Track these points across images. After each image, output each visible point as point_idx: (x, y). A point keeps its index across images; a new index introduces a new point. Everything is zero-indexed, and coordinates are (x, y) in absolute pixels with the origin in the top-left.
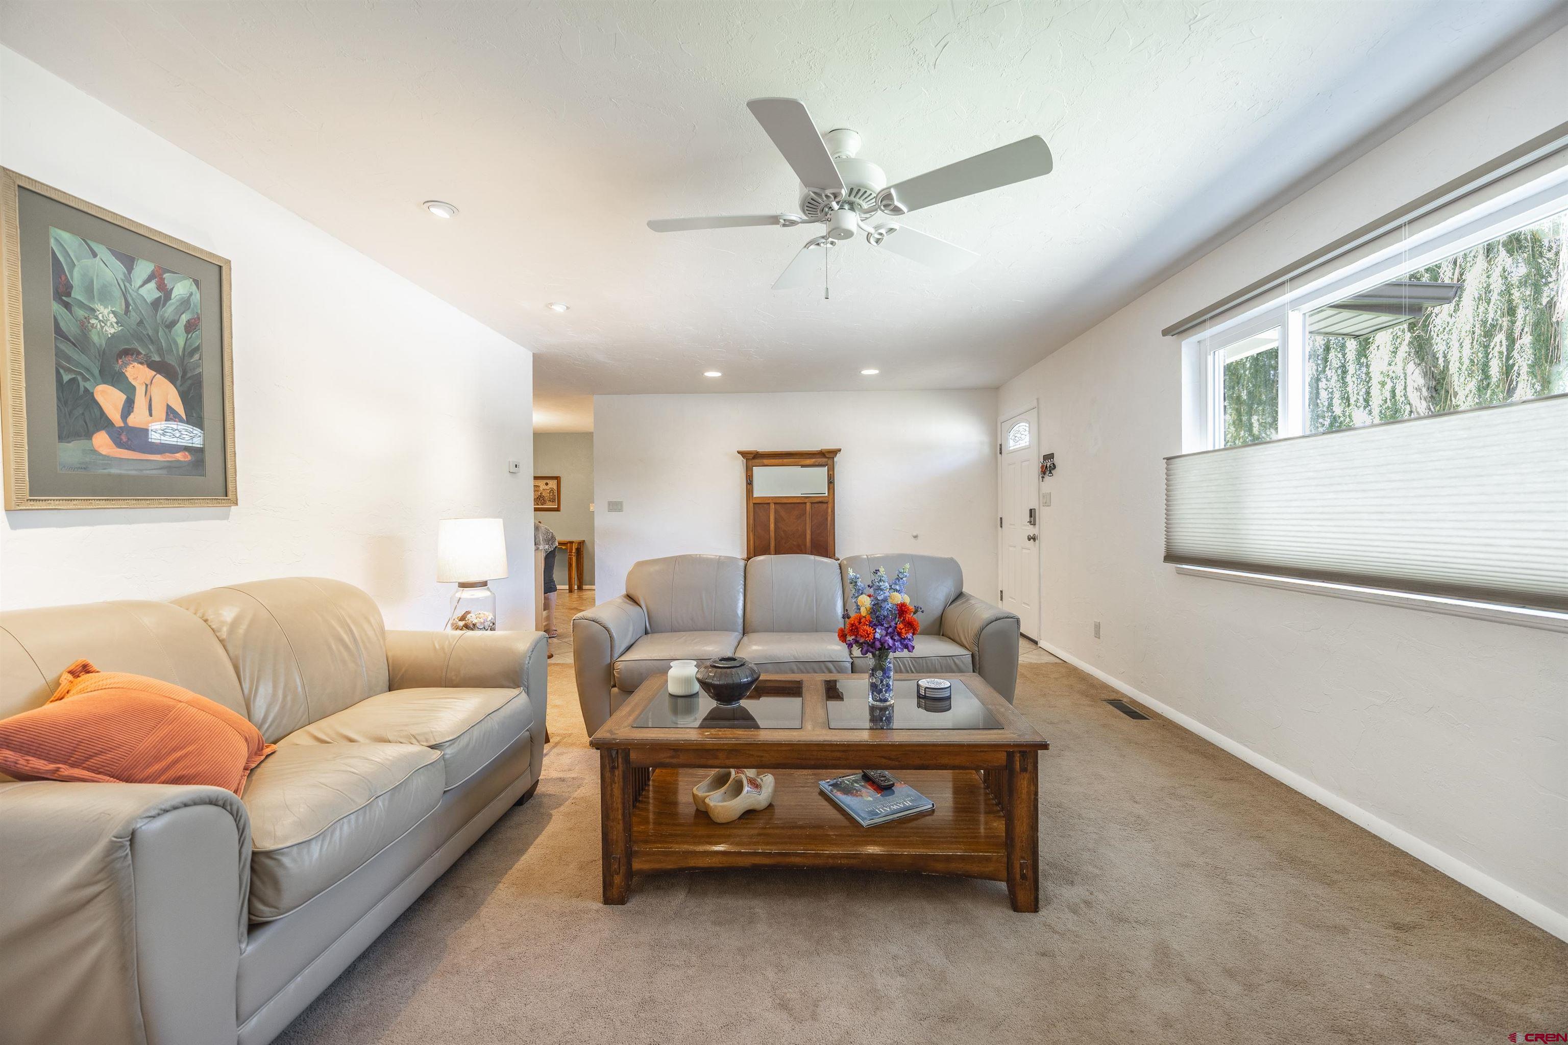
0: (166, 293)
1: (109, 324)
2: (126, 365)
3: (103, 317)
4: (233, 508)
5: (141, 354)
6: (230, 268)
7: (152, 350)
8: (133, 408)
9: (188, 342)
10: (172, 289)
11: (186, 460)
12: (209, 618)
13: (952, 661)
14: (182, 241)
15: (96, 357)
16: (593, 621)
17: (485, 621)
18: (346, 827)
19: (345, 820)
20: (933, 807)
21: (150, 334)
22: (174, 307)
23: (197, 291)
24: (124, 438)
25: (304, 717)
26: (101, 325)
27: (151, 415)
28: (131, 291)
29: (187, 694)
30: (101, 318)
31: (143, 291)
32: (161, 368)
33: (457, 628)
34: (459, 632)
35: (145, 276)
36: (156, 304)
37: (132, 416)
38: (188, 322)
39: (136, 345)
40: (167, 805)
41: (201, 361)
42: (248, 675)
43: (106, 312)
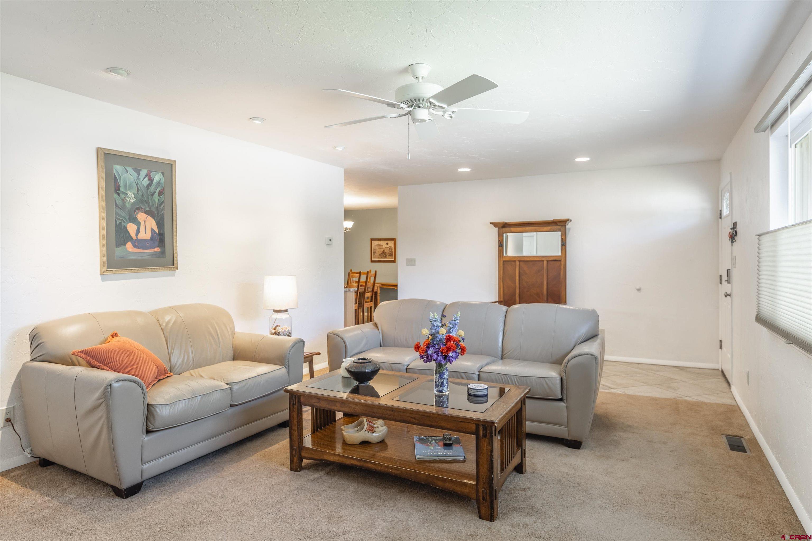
0: (151, 180)
1: (132, 198)
2: (137, 214)
3: (130, 196)
4: (177, 271)
5: (143, 208)
6: (176, 164)
7: (146, 206)
8: (139, 231)
9: (159, 200)
10: (153, 179)
11: (158, 251)
12: (159, 320)
13: (544, 381)
14: (157, 158)
15: (127, 213)
16: (337, 335)
17: (285, 331)
18: (181, 405)
19: (181, 402)
20: (465, 458)
21: (146, 200)
22: (154, 186)
23: (163, 177)
24: (136, 244)
25: (192, 367)
26: (129, 199)
27: (146, 233)
28: (139, 183)
29: (141, 347)
30: (129, 197)
31: (143, 183)
32: (149, 213)
33: (272, 334)
34: (272, 336)
35: (144, 176)
36: (148, 186)
37: (139, 234)
38: (159, 191)
39: (141, 205)
40: (120, 379)
41: (164, 207)
42: (170, 344)
43: (131, 194)
